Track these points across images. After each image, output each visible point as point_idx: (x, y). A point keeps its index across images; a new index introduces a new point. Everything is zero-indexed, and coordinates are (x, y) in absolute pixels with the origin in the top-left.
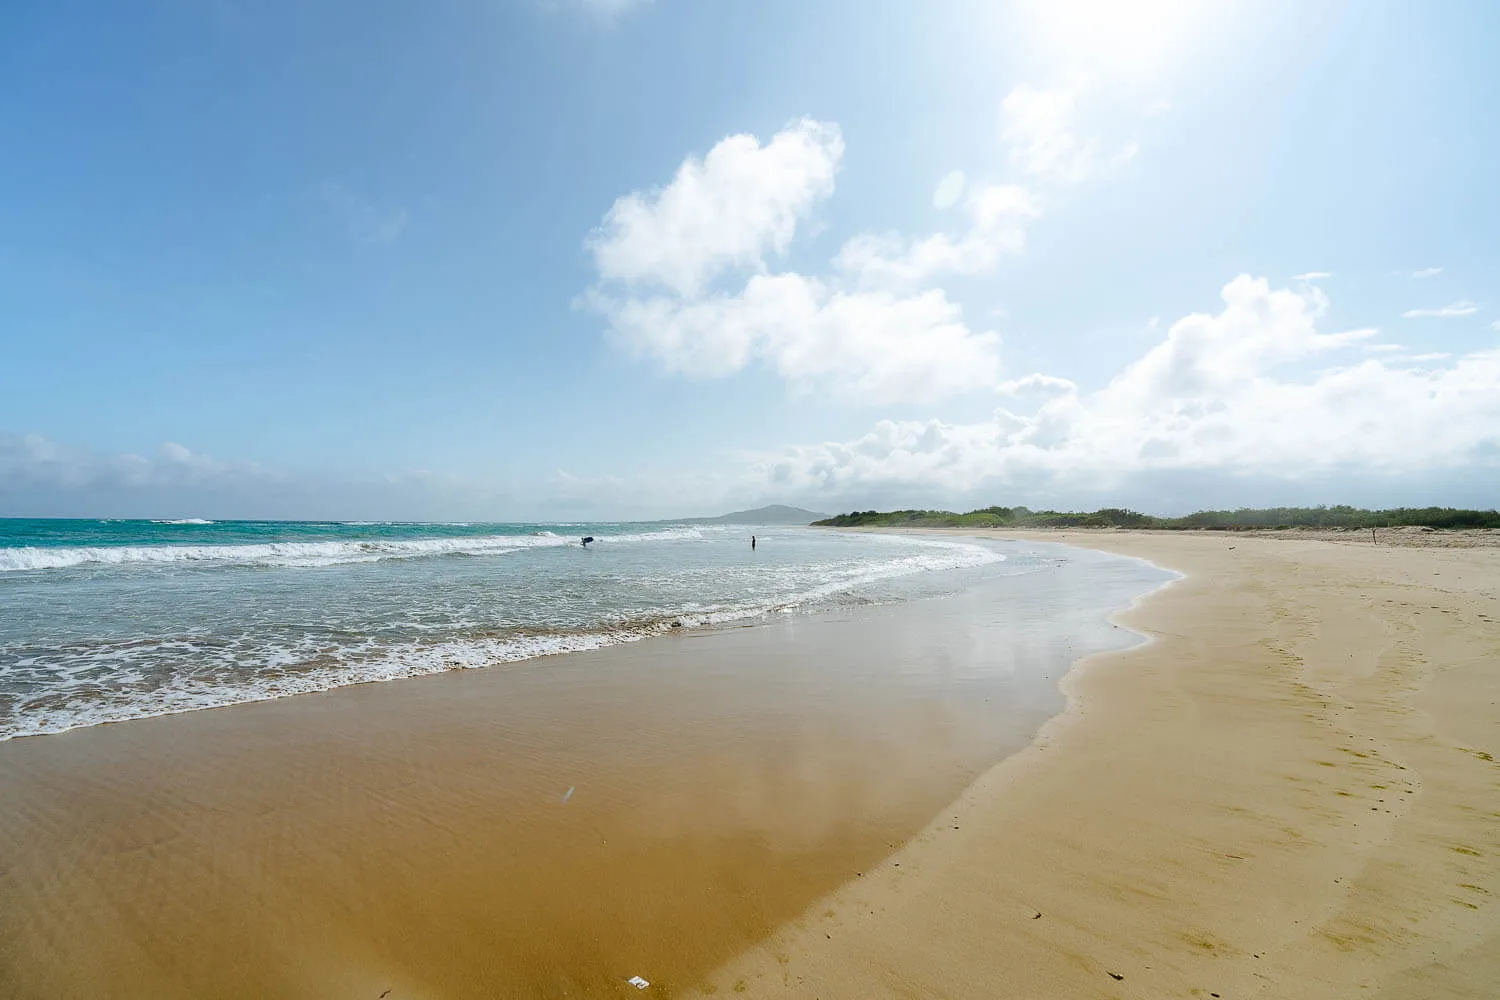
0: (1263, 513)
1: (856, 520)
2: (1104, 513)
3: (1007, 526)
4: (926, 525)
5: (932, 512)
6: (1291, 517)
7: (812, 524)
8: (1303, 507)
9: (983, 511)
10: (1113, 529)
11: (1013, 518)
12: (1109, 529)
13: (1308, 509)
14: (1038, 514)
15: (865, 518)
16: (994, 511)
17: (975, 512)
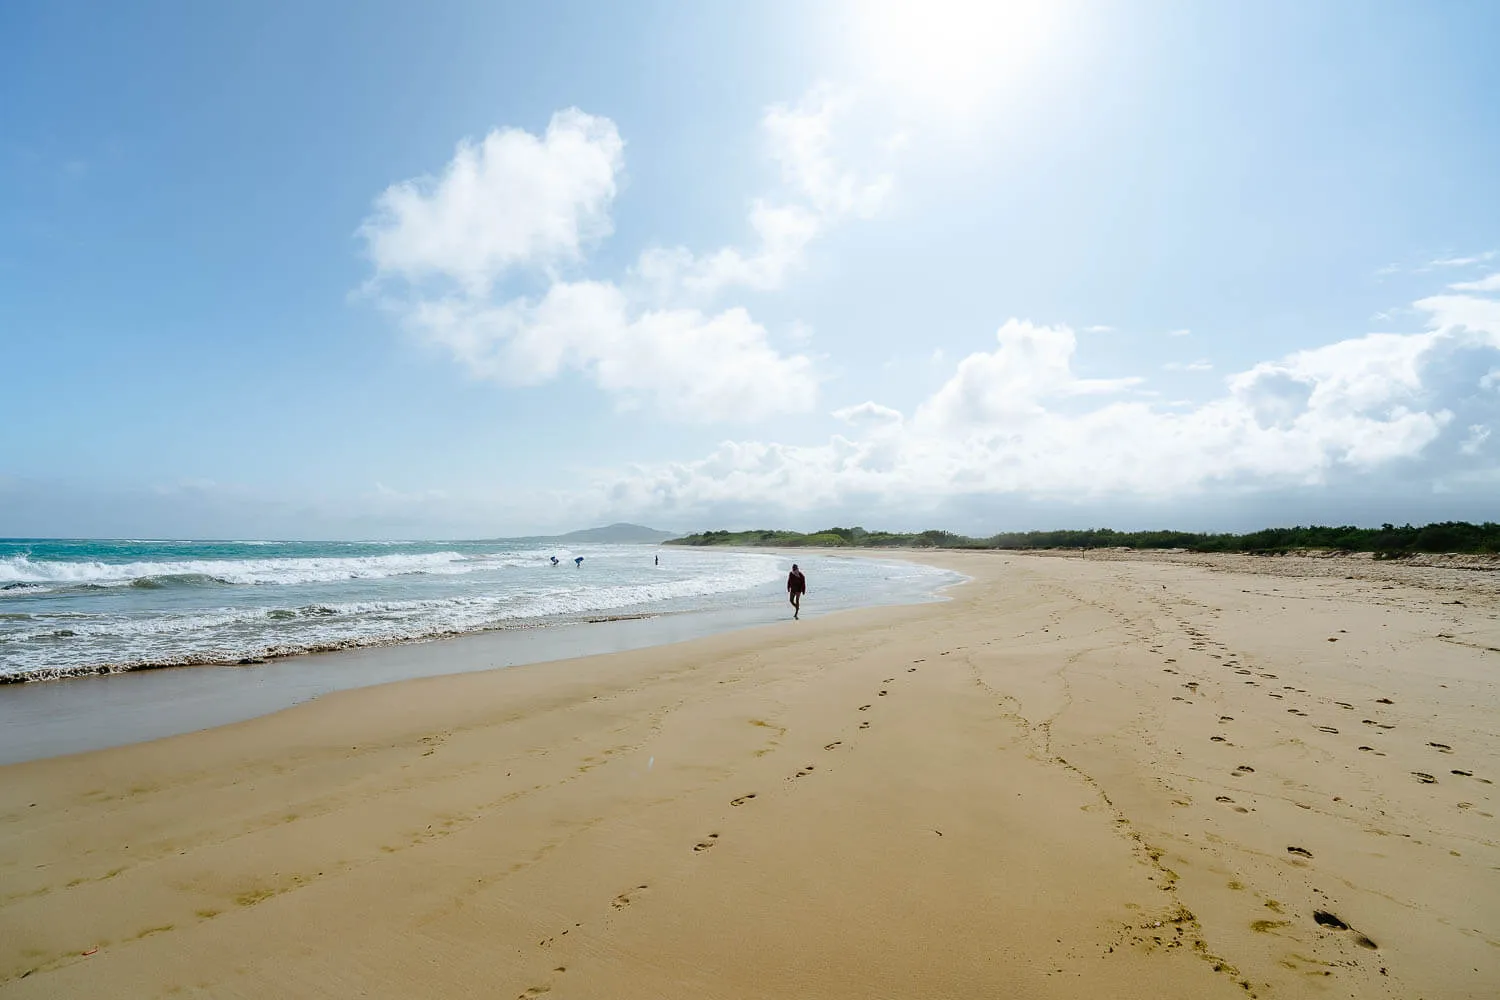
0: (1047, 534)
1: (709, 539)
2: (927, 534)
3: (847, 545)
4: (777, 545)
5: (779, 532)
6: (1068, 538)
7: (663, 543)
8: (1077, 530)
9: (826, 532)
10: (934, 549)
11: (852, 537)
12: (930, 549)
13: (1080, 532)
14: (873, 535)
15: (717, 538)
16: (836, 531)
17: (820, 533)
